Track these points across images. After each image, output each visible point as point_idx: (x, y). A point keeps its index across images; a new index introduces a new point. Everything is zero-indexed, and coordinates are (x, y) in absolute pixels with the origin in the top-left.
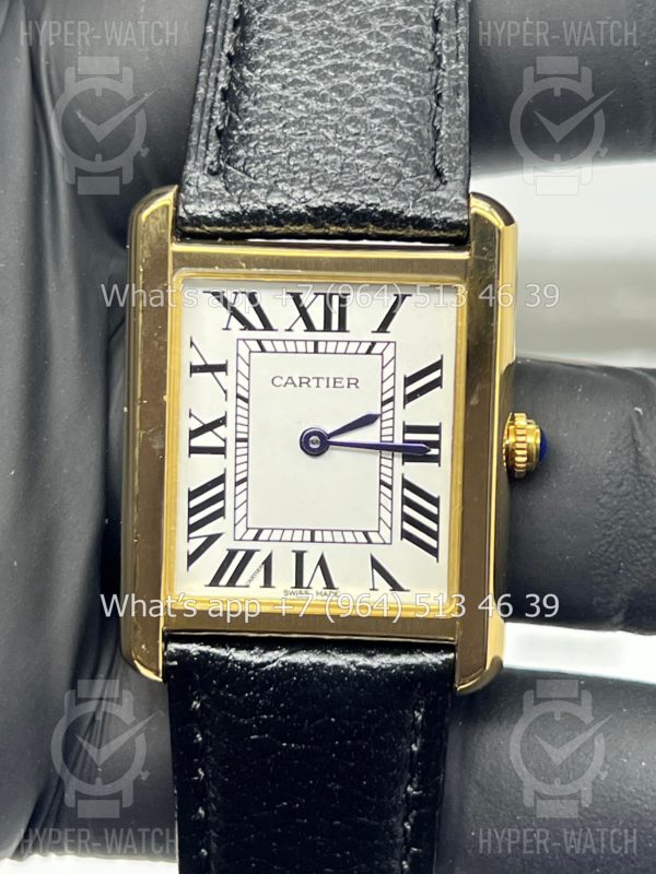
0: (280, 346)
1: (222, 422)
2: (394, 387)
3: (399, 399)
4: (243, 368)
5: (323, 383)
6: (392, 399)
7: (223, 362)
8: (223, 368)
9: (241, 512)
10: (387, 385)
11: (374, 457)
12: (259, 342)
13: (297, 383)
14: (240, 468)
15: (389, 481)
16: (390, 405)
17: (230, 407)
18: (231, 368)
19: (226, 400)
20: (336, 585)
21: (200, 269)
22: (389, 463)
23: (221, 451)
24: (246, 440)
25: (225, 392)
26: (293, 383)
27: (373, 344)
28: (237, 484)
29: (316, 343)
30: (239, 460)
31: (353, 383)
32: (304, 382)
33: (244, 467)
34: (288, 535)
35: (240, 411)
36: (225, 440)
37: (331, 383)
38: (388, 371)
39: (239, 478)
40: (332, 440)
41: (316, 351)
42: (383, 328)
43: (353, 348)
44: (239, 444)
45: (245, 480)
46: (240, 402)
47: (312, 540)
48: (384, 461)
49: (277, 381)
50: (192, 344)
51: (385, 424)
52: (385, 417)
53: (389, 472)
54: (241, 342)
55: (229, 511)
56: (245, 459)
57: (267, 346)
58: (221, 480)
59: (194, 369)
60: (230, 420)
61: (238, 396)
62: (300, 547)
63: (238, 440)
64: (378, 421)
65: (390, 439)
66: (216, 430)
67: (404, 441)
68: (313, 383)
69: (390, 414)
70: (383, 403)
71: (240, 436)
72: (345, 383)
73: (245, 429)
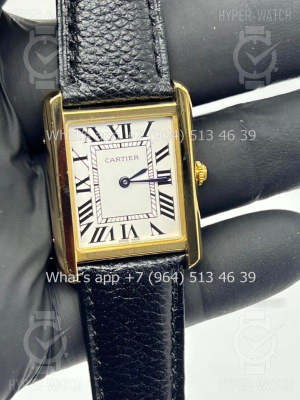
0: (107, 147)
1: (88, 179)
2: (152, 157)
3: (154, 161)
4: (94, 157)
5: (125, 159)
6: (151, 162)
7: (85, 156)
8: (86, 158)
9: (99, 213)
10: (149, 157)
11: (147, 185)
12: (99, 146)
13: (115, 160)
14: (97, 196)
15: (154, 193)
16: (151, 164)
17: (90, 173)
18: (89, 157)
19: (89, 170)
20: (138, 236)
21: (75, 121)
22: (153, 186)
23: (89, 190)
24: (98, 185)
25: (88, 167)
26: (114, 160)
27: (142, 141)
28: (97, 202)
29: (120, 144)
30: (96, 193)
31: (136, 157)
32: (118, 159)
33: (98, 195)
34: (118, 219)
35: (95, 174)
36: (90, 186)
37: (128, 158)
38: (149, 151)
39: (97, 200)
40: (132, 180)
41: (121, 147)
42: (145, 135)
43: (135, 144)
44: (96, 187)
45: (99, 200)
46: (94, 170)
47: (128, 220)
48: (151, 186)
49: (107, 161)
50: (73, 150)
51: (150, 172)
52: (150, 169)
53: (153, 190)
54: (92, 147)
55: (94, 213)
56: (98, 192)
57: (102, 147)
58: (90, 201)
59: (75, 160)
60: (91, 178)
61: (93, 168)
62: (123, 223)
63: (95, 185)
64: (147, 171)
65: (152, 177)
66: (86, 182)
67: (158, 177)
68: (121, 159)
69: (151, 168)
70: (149, 164)
71: (96, 183)
72: (133, 158)
73: (97, 181)
